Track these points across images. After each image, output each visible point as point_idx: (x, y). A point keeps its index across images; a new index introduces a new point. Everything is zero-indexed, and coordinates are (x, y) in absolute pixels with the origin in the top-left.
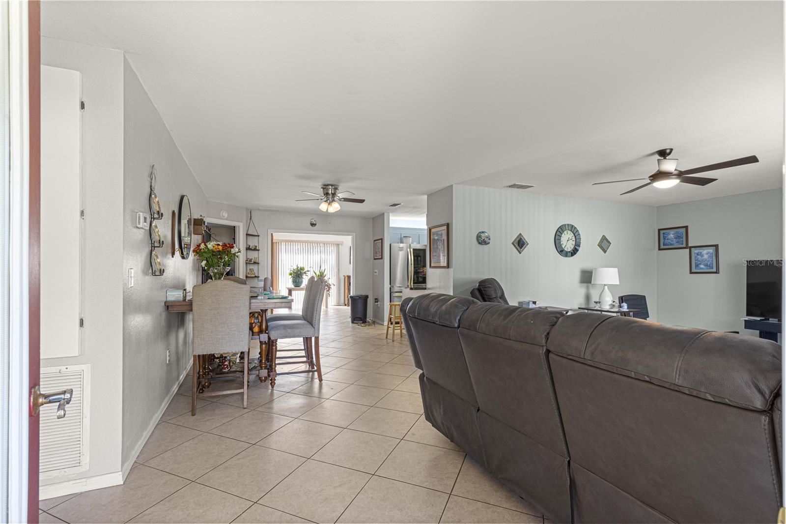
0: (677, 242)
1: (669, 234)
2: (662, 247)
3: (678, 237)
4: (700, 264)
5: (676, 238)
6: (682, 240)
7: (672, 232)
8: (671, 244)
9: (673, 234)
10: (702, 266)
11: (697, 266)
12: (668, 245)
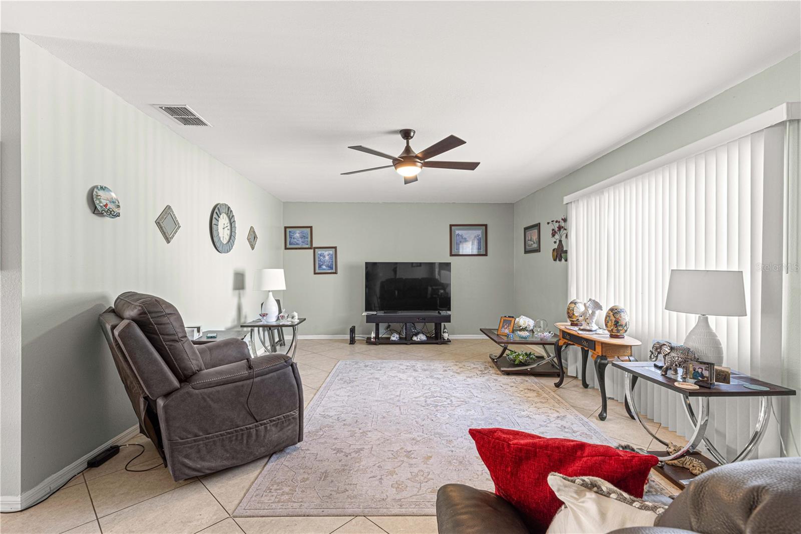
0: (303, 242)
1: (295, 233)
2: (288, 246)
3: (303, 237)
4: (322, 265)
5: (302, 238)
6: (307, 240)
7: (298, 231)
8: (297, 244)
9: (299, 234)
10: (324, 267)
11: (320, 266)
12: (294, 245)
